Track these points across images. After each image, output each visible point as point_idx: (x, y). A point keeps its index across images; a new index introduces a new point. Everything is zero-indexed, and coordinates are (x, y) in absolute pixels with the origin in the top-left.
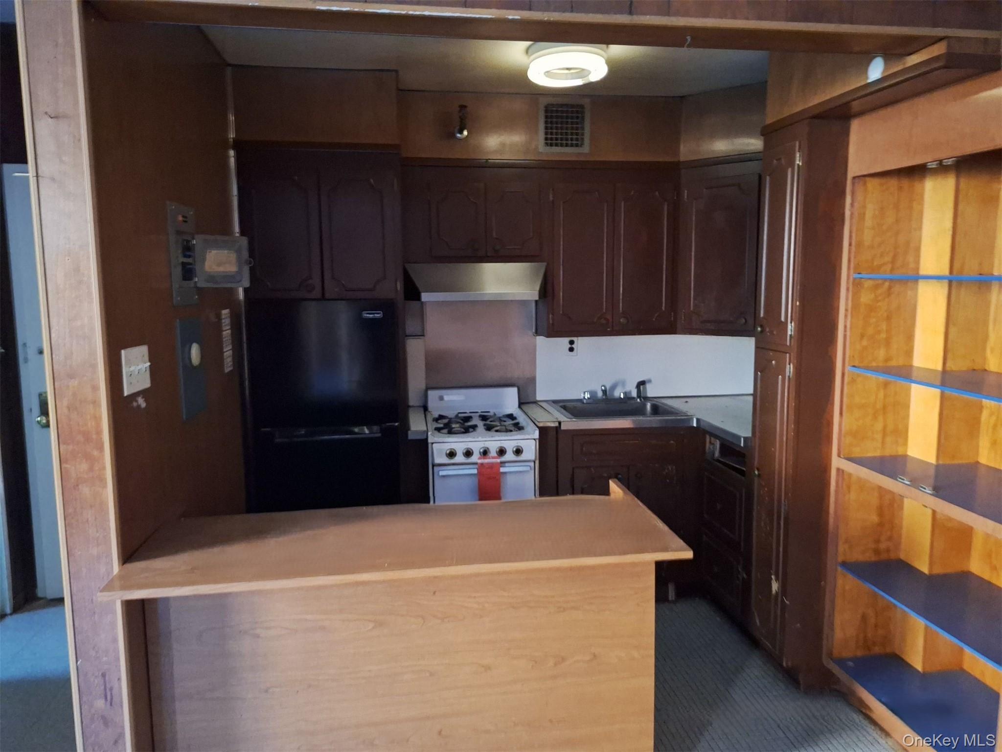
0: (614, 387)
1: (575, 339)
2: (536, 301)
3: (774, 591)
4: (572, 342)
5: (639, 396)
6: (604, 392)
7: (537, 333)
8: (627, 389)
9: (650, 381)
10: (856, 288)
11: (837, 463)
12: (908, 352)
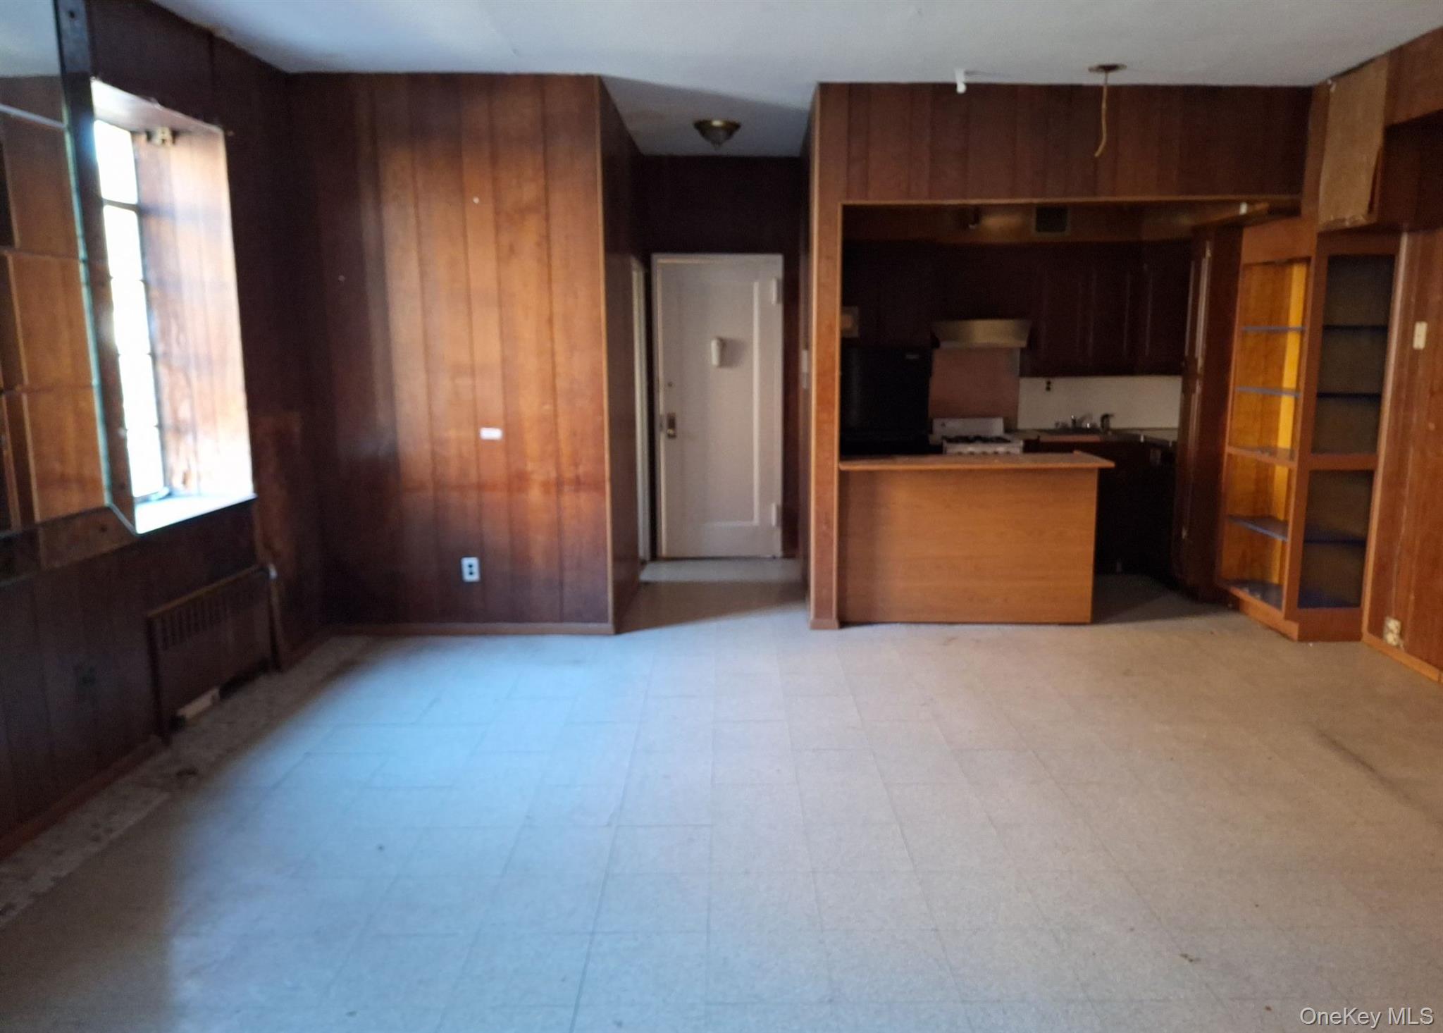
0: (1082, 420)
1: (1051, 380)
2: (1022, 350)
3: (1183, 537)
4: (1049, 383)
5: (1103, 426)
6: (1074, 421)
7: (1023, 374)
8: (1093, 421)
9: (1112, 416)
10: (1244, 335)
11: (1228, 449)
12: (1280, 378)
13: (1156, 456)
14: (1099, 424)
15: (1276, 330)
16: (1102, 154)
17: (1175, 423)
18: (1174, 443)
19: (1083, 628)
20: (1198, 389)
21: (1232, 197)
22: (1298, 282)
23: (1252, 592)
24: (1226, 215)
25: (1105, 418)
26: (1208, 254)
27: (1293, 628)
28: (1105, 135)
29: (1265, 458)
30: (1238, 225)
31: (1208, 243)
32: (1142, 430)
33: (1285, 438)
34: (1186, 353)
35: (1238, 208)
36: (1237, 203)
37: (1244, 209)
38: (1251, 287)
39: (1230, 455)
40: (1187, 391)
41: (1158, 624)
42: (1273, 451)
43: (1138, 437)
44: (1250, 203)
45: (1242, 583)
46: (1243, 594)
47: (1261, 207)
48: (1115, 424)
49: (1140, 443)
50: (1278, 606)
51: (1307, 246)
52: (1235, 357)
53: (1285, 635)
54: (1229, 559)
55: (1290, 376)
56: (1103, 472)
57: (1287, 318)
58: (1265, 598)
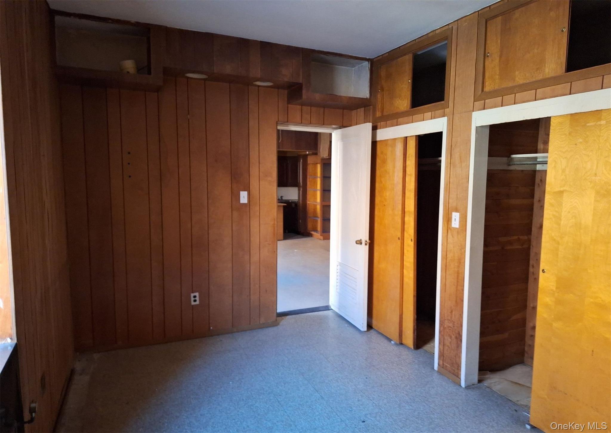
3: (300, 222)
10: (309, 178)
11: (308, 202)
12: (317, 187)
13: (293, 205)
14: (280, 199)
15: (315, 177)
16: (281, 142)
17: (297, 198)
18: (297, 202)
19: (282, 241)
20: (301, 189)
21: (305, 151)
22: (319, 167)
23: (314, 232)
24: (304, 153)
25: (282, 197)
26: (301, 161)
27: (322, 238)
28: (281, 138)
29: (315, 203)
30: (307, 155)
31: (301, 159)
32: (290, 200)
33: (319, 200)
34: (298, 182)
35: (306, 153)
36: (306, 152)
37: (307, 153)
38: (310, 168)
39: (308, 204)
40: (299, 190)
41: (297, 239)
42: (316, 202)
43: (289, 201)
44: (308, 152)
45: (312, 231)
46: (313, 233)
47: (311, 153)
48: (284, 198)
49: (290, 202)
50: (319, 233)
51: (319, 161)
52: (308, 183)
53: (321, 239)
54: (310, 225)
55: (319, 187)
56: (284, 206)
57: (317, 175)
58: (317, 233)
